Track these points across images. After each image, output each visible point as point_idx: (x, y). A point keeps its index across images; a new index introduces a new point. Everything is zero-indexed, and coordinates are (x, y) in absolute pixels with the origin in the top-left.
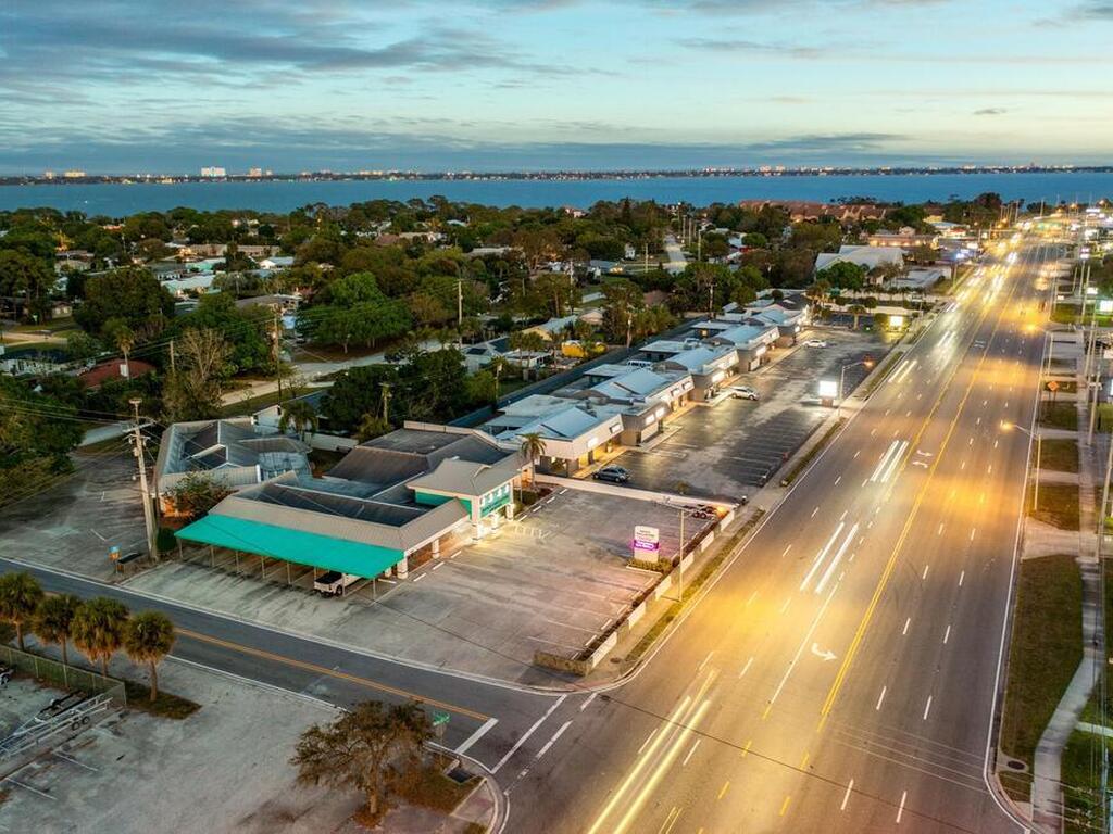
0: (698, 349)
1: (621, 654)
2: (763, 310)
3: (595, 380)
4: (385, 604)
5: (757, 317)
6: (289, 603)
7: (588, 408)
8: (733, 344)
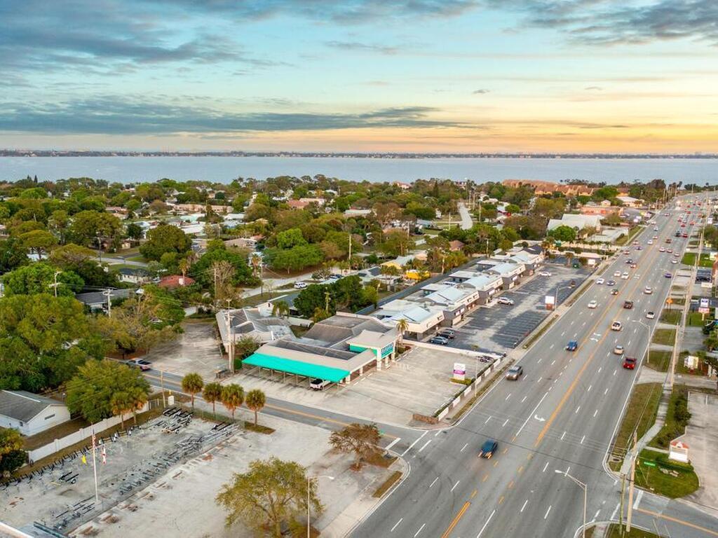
0: (481, 277)
1: (451, 416)
2: (516, 254)
3: (426, 292)
4: (344, 394)
5: (513, 258)
6: (300, 392)
7: (425, 307)
8: (500, 274)
